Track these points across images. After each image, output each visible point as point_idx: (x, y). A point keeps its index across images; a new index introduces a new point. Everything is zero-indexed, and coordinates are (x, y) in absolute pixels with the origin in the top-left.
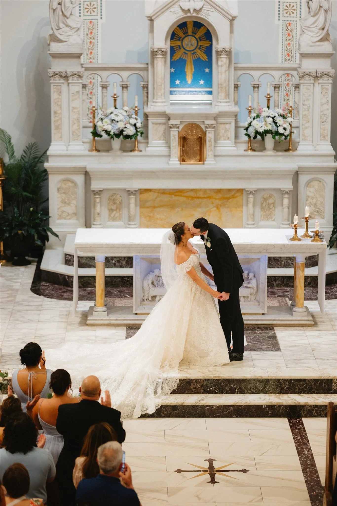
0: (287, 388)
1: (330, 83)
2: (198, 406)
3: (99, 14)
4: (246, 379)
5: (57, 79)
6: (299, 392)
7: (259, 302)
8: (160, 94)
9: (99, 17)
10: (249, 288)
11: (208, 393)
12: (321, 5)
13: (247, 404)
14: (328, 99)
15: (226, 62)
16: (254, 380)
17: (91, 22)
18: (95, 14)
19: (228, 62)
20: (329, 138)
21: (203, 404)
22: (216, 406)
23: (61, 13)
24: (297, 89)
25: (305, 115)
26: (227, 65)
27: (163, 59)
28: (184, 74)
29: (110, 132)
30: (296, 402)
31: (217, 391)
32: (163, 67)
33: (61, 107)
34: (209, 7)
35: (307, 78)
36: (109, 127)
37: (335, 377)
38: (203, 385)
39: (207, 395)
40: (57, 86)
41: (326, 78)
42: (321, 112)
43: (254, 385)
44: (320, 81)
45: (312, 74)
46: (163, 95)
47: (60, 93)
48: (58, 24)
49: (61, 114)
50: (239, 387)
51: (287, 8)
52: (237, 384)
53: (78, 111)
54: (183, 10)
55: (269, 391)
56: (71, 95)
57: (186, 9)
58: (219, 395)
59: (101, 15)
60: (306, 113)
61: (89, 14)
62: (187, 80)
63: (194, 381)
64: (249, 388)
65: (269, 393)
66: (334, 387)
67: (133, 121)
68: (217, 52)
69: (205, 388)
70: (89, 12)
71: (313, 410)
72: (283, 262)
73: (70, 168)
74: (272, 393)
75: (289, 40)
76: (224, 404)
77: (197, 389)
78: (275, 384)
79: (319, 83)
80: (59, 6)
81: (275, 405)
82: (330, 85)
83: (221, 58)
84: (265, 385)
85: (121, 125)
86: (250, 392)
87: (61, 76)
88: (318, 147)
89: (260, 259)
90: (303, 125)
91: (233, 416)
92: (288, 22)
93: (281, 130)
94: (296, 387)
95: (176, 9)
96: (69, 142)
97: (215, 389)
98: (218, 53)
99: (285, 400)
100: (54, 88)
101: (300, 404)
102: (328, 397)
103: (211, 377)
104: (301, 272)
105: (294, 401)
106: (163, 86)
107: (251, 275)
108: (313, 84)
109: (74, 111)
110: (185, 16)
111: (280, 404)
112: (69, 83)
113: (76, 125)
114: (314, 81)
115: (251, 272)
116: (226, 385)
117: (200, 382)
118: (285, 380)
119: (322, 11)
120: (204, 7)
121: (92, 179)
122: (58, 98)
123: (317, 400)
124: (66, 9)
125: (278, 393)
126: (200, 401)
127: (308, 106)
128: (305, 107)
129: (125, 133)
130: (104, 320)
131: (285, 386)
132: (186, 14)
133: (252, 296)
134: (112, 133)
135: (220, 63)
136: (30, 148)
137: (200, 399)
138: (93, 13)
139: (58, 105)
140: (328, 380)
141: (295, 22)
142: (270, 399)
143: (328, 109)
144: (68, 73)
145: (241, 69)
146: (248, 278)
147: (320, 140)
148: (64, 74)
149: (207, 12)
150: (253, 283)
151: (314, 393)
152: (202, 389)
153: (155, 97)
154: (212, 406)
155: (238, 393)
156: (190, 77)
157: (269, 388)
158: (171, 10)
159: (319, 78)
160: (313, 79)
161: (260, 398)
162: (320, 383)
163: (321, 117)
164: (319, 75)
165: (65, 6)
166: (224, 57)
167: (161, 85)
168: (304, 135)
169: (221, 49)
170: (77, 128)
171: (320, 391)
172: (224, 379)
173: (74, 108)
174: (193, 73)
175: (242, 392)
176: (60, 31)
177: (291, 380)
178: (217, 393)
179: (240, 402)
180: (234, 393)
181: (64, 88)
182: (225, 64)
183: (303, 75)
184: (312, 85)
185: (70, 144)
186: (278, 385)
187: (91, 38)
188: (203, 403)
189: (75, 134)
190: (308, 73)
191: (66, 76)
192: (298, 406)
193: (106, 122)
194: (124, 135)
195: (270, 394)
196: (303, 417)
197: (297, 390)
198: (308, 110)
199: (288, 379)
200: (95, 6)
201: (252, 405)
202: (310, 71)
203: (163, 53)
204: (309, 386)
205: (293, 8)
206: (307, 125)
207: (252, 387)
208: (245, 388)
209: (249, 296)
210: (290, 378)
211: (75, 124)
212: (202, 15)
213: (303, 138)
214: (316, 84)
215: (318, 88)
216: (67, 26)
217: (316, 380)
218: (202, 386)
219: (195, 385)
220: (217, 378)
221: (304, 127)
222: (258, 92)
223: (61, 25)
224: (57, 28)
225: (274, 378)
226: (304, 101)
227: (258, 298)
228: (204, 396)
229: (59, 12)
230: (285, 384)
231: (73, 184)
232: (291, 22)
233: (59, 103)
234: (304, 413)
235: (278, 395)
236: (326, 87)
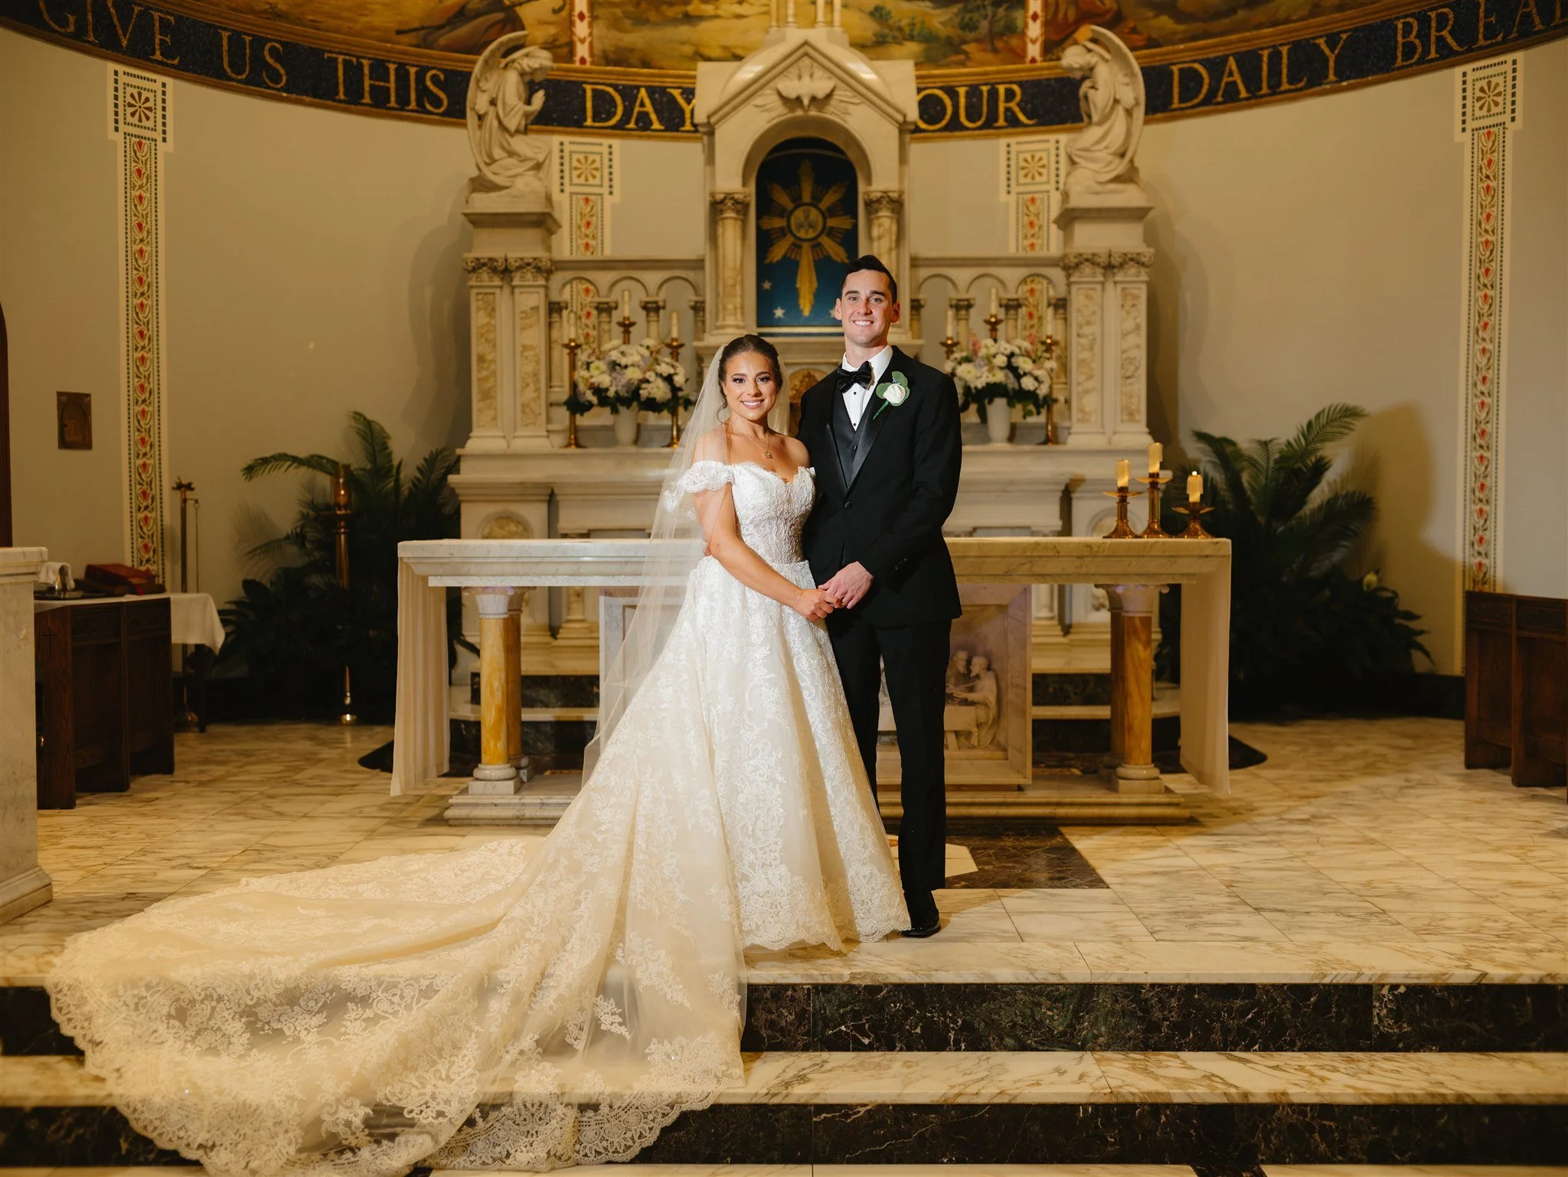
0: (1174, 1026)
1: (1142, 282)
2: (780, 1107)
3: (606, 183)
4: (994, 986)
5: (485, 276)
6: (1225, 1040)
7: (1005, 750)
8: (730, 307)
9: (605, 190)
10: (973, 703)
11: (831, 1049)
12: (1118, 97)
13: (1005, 1100)
14: (1138, 321)
15: (890, 228)
16: (1028, 988)
17: (587, 200)
18: (597, 181)
19: (894, 228)
20: (1142, 416)
21: (802, 1101)
22: (863, 1110)
23: (495, 123)
24: (1061, 311)
25: (1083, 361)
26: (894, 237)
27: (739, 223)
28: (795, 294)
29: (607, 390)
30: (1233, 1091)
31: (866, 1041)
32: (739, 242)
33: (494, 346)
34: (848, 93)
35: (1087, 269)
36: (604, 379)
37: (1383, 976)
38: (804, 1011)
39: (825, 1055)
40: (486, 294)
41: (1132, 270)
42: (1123, 352)
43: (1028, 1012)
44: (1119, 277)
45: (1099, 260)
46: (739, 311)
47: (492, 311)
48: (490, 148)
49: (493, 361)
50: (964, 1021)
51: (1026, 165)
52: (953, 1010)
53: (536, 355)
54: (785, 100)
55: (1096, 1037)
56: (518, 317)
57: (793, 95)
58: (876, 1056)
59: (611, 187)
60: (1086, 355)
61: (582, 180)
62: (801, 307)
63: (768, 994)
64: (1006, 1023)
65: (1093, 1050)
66: (1380, 1020)
67: (664, 369)
68: (869, 204)
69: (815, 1025)
70: (583, 177)
71: (1312, 1130)
72: (1051, 690)
73: (510, 485)
74: (1107, 1047)
75: (1033, 236)
76: (899, 1101)
77: (782, 1030)
78: (1118, 1007)
79: (1115, 283)
80: (492, 108)
81: (1133, 1106)
82: (1144, 287)
83: (878, 218)
84: (1076, 1012)
85: (633, 374)
86: (1009, 1041)
87: (494, 270)
88: (1116, 438)
89: (1006, 606)
90: (1078, 384)
91: (944, 1155)
92: (1029, 196)
93: (1028, 383)
94: (1212, 1021)
95: (769, 98)
96: (515, 431)
97: (860, 1029)
98: (872, 205)
99: (1180, 1082)
100: (478, 300)
101: (1252, 1100)
102: (1365, 1066)
103: (841, 976)
104: (1140, 648)
105: (1223, 1088)
106: (738, 288)
107: (978, 664)
108: (1103, 283)
109: (526, 354)
110: (790, 115)
111: (1159, 1100)
112: (513, 287)
113: (532, 387)
114: (1104, 275)
115: (976, 655)
116: (907, 1012)
117: (793, 999)
118: (1165, 990)
119: (1120, 111)
120: (837, 92)
121: (561, 505)
122: (488, 324)
123: (1322, 1079)
124: (508, 110)
125: (1135, 1049)
126: (787, 1084)
127: (1091, 337)
128: (1083, 341)
129: (644, 393)
130: (501, 805)
131: (1166, 1019)
132: (792, 110)
133: (984, 731)
134: (611, 393)
135: (875, 232)
136: (431, 461)
137: (791, 1073)
138: (591, 181)
139: (487, 340)
140: (1351, 988)
141: (1046, 195)
142: (1104, 1075)
143: (1138, 346)
144: (510, 260)
145: (928, 262)
146: (969, 671)
147: (1122, 421)
148: (500, 265)
149: (843, 105)
150: (986, 688)
151: (1291, 1047)
152: (802, 1030)
153: (721, 316)
154: (845, 1109)
155: (958, 1049)
156: (807, 302)
157: (1093, 1025)
158: (758, 101)
159: (1115, 270)
160: (1102, 271)
161: (1061, 1072)
162: (1315, 1004)
163: (1123, 365)
164: (1116, 261)
165: (504, 104)
166: (885, 213)
167: (734, 285)
168: (1082, 410)
169: (879, 195)
170: (534, 395)
171: (1319, 1040)
172: (898, 987)
173: (525, 348)
174: (813, 290)
175: (977, 1044)
176: (494, 167)
177: (1190, 988)
178: (870, 1048)
179: (973, 1089)
180: (943, 1050)
181: (503, 299)
182: (889, 231)
183: (1076, 261)
184: (1099, 287)
185: (517, 434)
186: (1133, 1013)
187: (587, 236)
188: (801, 1093)
189: (528, 410)
190: (1090, 257)
191: (506, 268)
192: (1240, 1106)
193: (598, 368)
194: (643, 399)
195: (1099, 1055)
196: (1263, 1162)
197: (1216, 1037)
198: (1091, 349)
199: (1176, 985)
200: (597, 165)
201: (1029, 1106)
202: (1095, 251)
203: (739, 207)
204: (1272, 1016)
205: (1041, 163)
206: (1089, 385)
207: (1019, 1020)
208: (991, 1024)
209: (975, 730)
210: (1187, 981)
211: (528, 385)
212: (831, 113)
213: (1080, 416)
214: (1110, 286)
215: (1113, 295)
216: (511, 154)
217: (1299, 992)
218: (801, 1016)
219: (770, 1012)
220: (868, 982)
221: (1080, 389)
222: (967, 320)
223: (498, 153)
224: (487, 161)
225: (1114, 980)
226: (1080, 326)
227: (1001, 738)
228: (808, 1063)
229: (491, 121)
230: (1163, 1009)
231: (521, 528)
232: (1036, 196)
233: (491, 336)
234: (1267, 1140)
235: (1132, 1055)
236: (1135, 292)
